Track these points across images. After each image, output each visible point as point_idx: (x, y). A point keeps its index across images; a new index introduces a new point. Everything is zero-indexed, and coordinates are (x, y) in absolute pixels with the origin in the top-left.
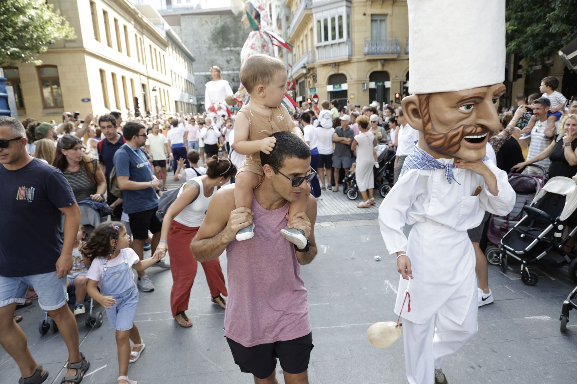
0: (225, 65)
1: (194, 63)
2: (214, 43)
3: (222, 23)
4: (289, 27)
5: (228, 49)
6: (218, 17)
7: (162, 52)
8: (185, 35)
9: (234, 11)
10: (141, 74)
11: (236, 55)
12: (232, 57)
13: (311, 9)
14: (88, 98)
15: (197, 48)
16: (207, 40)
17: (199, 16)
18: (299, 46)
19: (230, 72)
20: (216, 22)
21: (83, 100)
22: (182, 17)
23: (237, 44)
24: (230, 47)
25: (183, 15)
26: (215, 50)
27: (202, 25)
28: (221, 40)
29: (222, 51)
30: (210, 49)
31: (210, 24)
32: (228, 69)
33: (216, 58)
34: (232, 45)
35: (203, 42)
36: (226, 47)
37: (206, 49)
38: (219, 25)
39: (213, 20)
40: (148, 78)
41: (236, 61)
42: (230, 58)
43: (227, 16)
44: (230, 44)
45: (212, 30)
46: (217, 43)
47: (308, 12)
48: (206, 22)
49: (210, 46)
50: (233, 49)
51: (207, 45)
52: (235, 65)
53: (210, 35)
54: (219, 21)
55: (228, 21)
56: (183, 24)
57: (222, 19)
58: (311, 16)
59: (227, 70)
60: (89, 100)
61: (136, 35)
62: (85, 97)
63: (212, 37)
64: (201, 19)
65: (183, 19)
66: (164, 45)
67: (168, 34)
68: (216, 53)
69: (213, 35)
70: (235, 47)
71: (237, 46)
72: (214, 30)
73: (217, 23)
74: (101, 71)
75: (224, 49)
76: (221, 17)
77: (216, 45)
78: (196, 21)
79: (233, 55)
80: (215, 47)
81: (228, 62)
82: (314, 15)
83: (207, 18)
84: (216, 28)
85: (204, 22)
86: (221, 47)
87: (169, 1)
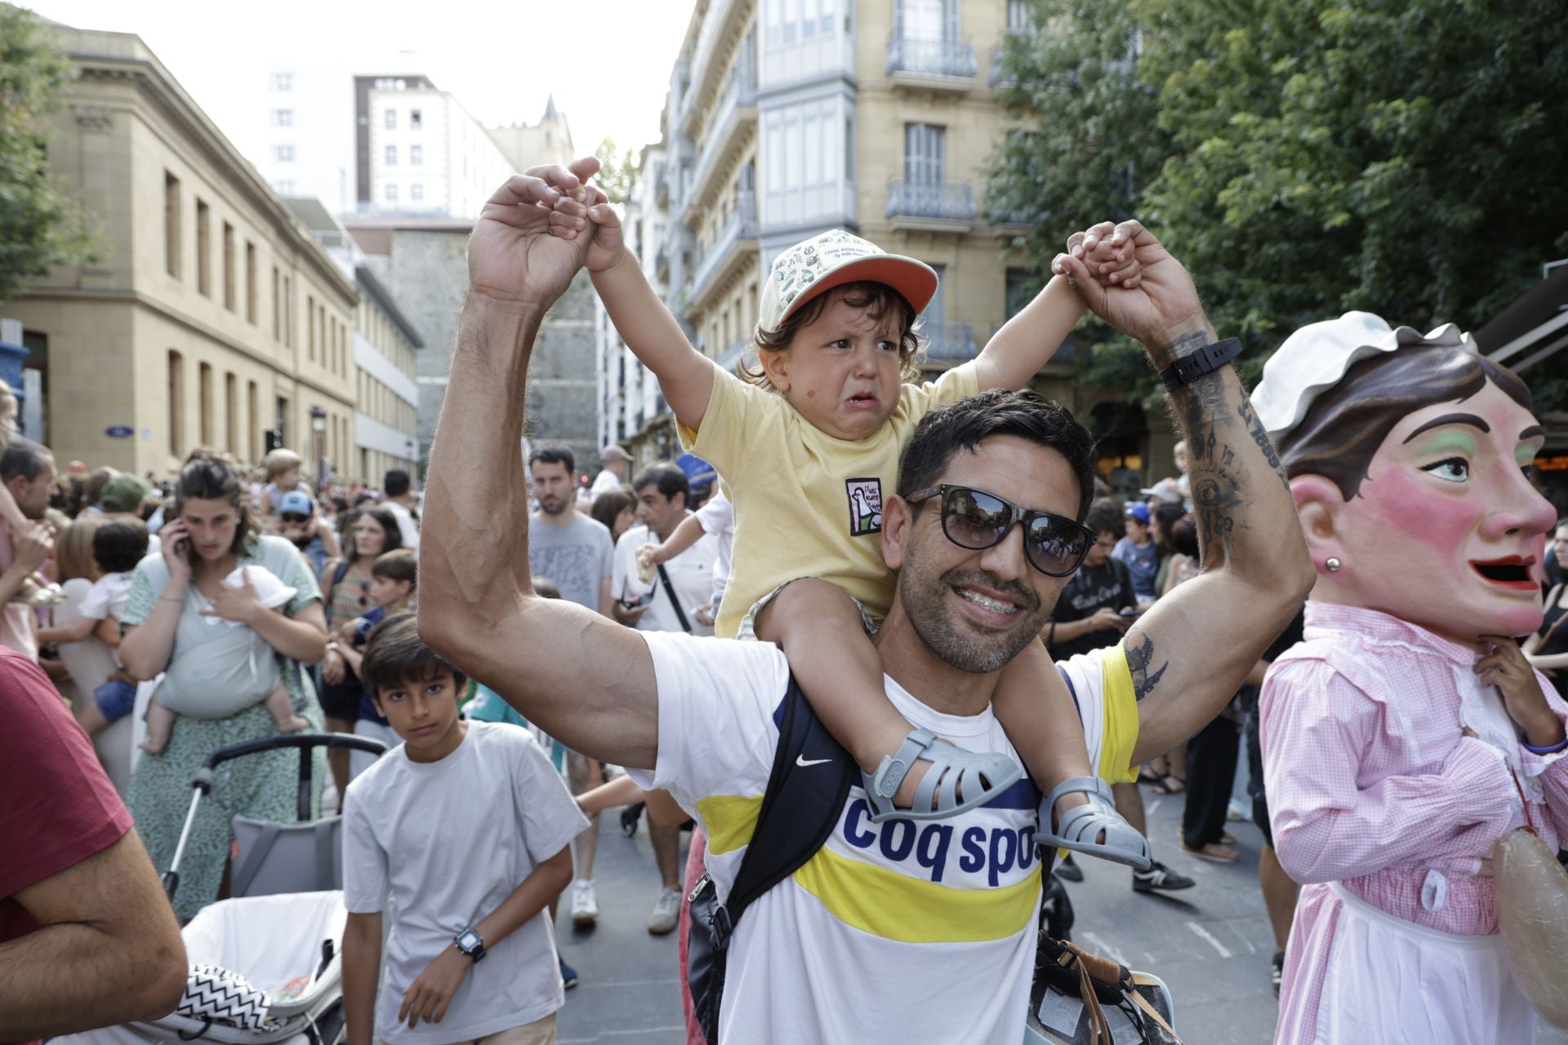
1: (420, 352)
4: (690, 279)
8: (401, 281)
10: (277, 370)
13: (754, 238)
14: (127, 424)
15: (430, 315)
18: (715, 327)
21: (111, 432)
22: (396, 235)
25: (400, 230)
27: (450, 258)
35: (450, 302)
40: (298, 381)
47: (748, 246)
56: (397, 252)
58: (753, 257)
60: (129, 432)
61: (276, 271)
62: (118, 422)
64: (448, 244)
65: (398, 240)
66: (347, 301)
67: (362, 274)
74: (174, 357)
78: (434, 247)
82: (763, 254)
85: (455, 252)
87: (364, 192)
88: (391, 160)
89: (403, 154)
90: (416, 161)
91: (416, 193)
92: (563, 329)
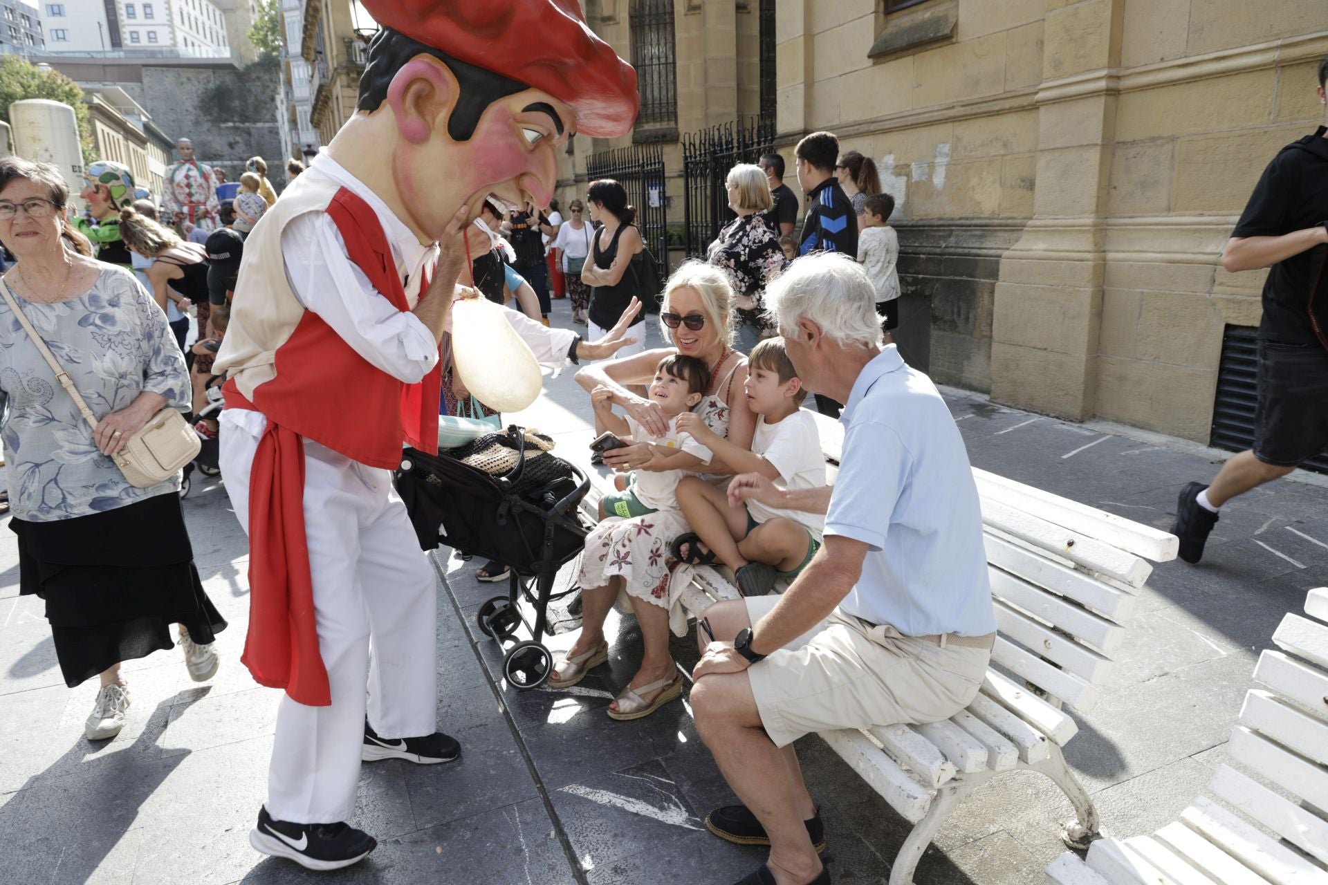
0: (227, 150)
1: (174, 151)
2: (205, 115)
3: (218, 82)
5: (231, 124)
6: (210, 72)
7: (140, 150)
8: (151, 99)
9: (236, 64)
11: (246, 136)
12: (238, 139)
15: (173, 121)
16: (191, 109)
17: (176, 69)
19: (236, 163)
20: (205, 81)
22: (144, 69)
23: (246, 117)
24: (234, 122)
25: (145, 66)
26: (207, 126)
27: (182, 84)
28: (216, 109)
29: (220, 128)
30: (197, 123)
31: (195, 82)
32: (233, 157)
33: (210, 138)
34: (236, 119)
35: (185, 113)
36: (226, 121)
37: (190, 123)
38: (211, 86)
39: (201, 77)
41: (246, 145)
42: (234, 139)
43: (226, 71)
44: (233, 116)
45: (200, 92)
46: (210, 114)
48: (189, 79)
49: (197, 119)
50: (238, 124)
51: (192, 118)
52: (244, 152)
53: (196, 102)
54: (212, 78)
55: (228, 79)
56: (146, 80)
57: (216, 75)
59: (231, 160)
63: (200, 104)
64: (179, 75)
65: (144, 71)
66: (141, 142)
67: (146, 127)
68: (209, 130)
69: (202, 101)
70: (243, 122)
71: (247, 122)
72: (202, 93)
73: (208, 82)
75: (223, 125)
76: (214, 73)
77: (209, 118)
78: (169, 77)
79: (240, 135)
80: (207, 121)
81: (231, 145)
83: (190, 73)
84: (206, 89)
85: (184, 80)
86: (217, 121)
87: (116, 41)
88: (131, 15)
89: (139, 11)
90: (149, 15)
91: (152, 36)
92: (262, 128)
